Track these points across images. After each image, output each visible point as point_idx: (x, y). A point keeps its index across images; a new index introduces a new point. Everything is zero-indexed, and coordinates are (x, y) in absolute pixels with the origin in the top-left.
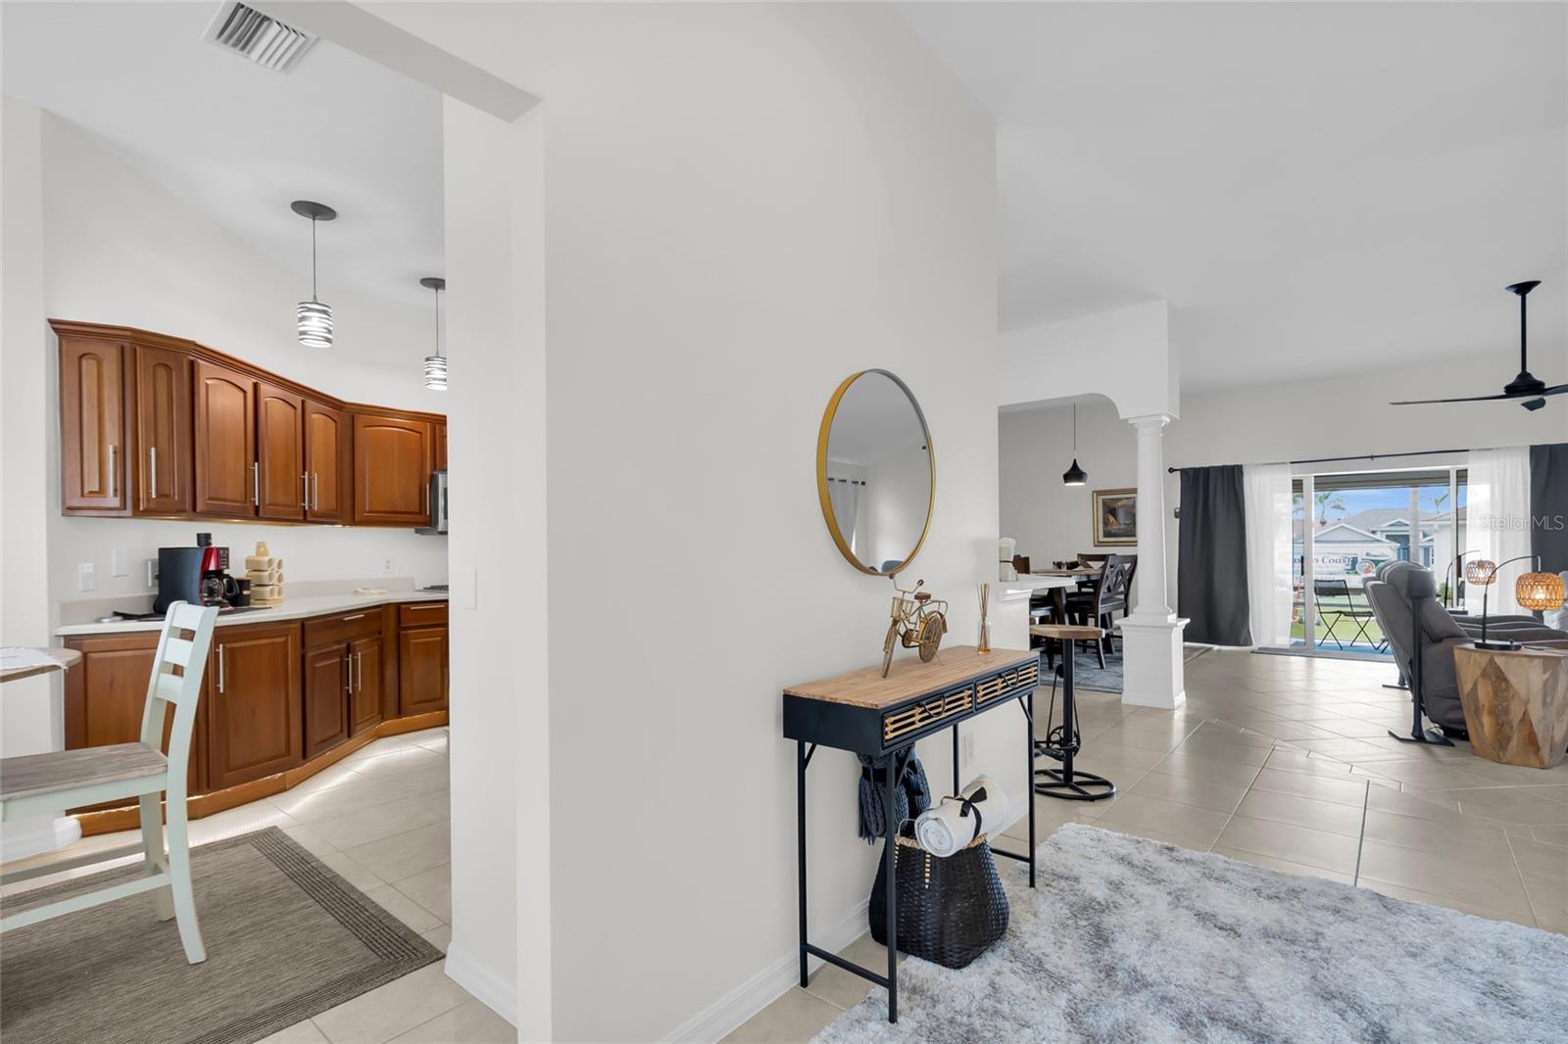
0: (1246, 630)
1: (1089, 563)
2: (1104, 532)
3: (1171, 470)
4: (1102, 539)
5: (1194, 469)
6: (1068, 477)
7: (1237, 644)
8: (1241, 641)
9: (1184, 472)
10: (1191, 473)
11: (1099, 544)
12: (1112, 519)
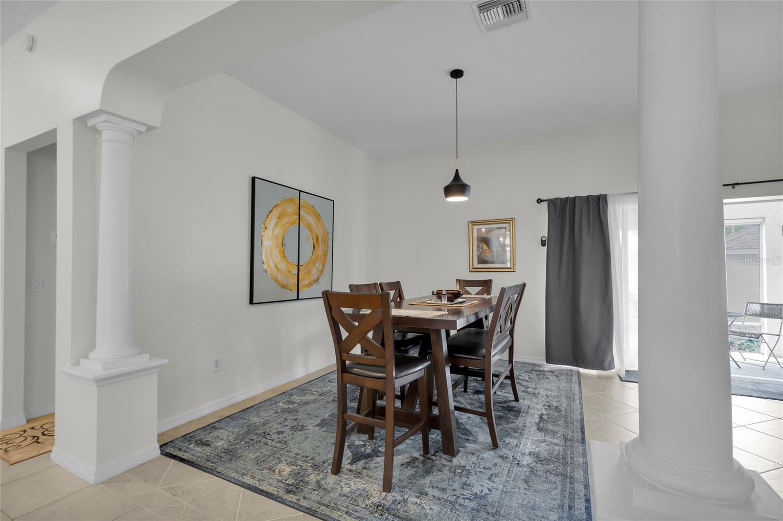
0: (610, 356)
1: (465, 287)
2: (478, 258)
3: (539, 201)
4: (476, 265)
5: (561, 199)
6: (449, 190)
7: (602, 368)
8: (606, 365)
9: (552, 203)
10: (558, 203)
11: (474, 270)
12: (485, 247)
